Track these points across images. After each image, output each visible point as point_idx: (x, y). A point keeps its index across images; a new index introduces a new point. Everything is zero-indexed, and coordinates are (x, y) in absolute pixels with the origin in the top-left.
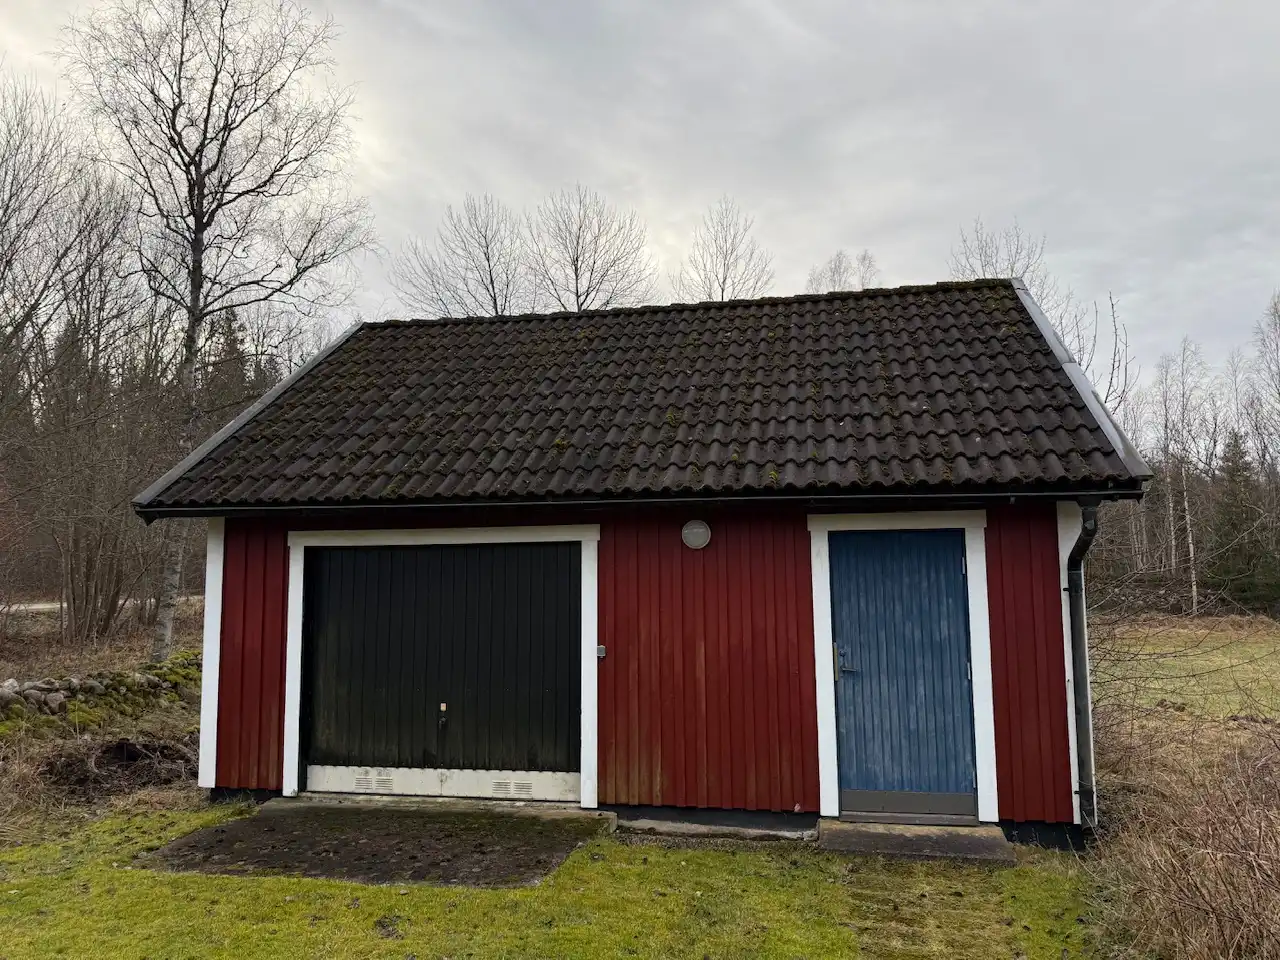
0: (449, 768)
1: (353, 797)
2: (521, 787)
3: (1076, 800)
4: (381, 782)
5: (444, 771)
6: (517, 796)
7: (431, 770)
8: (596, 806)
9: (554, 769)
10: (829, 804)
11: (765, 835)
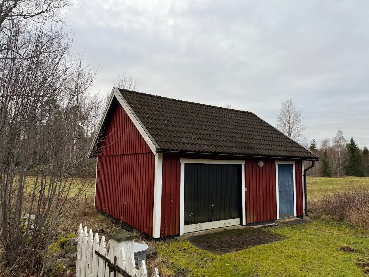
0: (214, 221)
1: (195, 233)
2: (229, 223)
3: (304, 211)
4: (200, 227)
5: (214, 222)
6: (228, 226)
7: (211, 222)
8: (245, 225)
9: (235, 218)
10: (278, 218)
11: (269, 225)
